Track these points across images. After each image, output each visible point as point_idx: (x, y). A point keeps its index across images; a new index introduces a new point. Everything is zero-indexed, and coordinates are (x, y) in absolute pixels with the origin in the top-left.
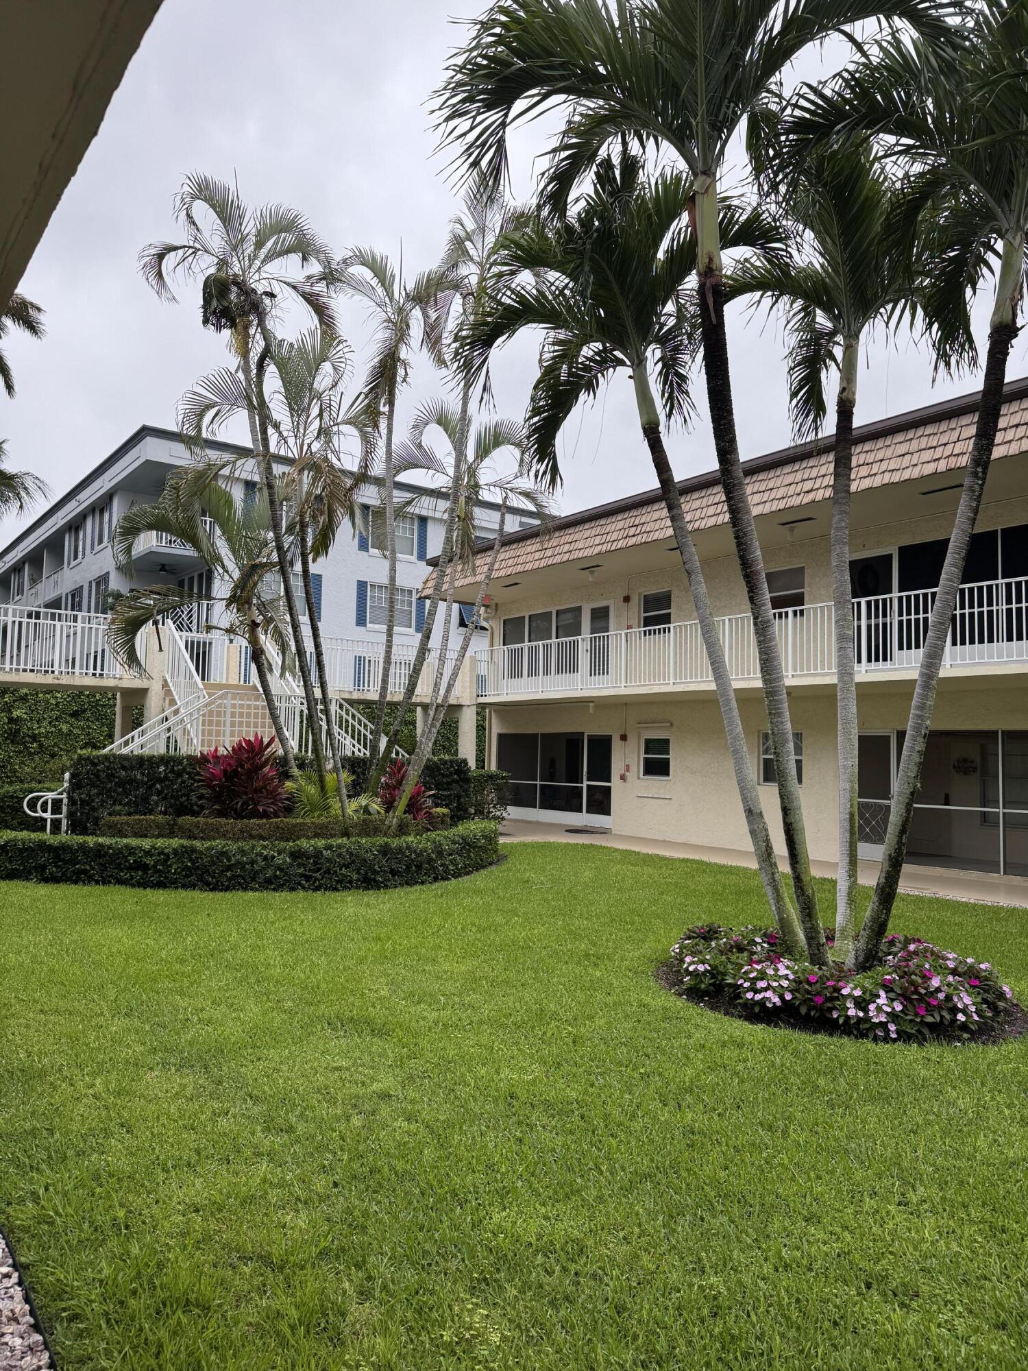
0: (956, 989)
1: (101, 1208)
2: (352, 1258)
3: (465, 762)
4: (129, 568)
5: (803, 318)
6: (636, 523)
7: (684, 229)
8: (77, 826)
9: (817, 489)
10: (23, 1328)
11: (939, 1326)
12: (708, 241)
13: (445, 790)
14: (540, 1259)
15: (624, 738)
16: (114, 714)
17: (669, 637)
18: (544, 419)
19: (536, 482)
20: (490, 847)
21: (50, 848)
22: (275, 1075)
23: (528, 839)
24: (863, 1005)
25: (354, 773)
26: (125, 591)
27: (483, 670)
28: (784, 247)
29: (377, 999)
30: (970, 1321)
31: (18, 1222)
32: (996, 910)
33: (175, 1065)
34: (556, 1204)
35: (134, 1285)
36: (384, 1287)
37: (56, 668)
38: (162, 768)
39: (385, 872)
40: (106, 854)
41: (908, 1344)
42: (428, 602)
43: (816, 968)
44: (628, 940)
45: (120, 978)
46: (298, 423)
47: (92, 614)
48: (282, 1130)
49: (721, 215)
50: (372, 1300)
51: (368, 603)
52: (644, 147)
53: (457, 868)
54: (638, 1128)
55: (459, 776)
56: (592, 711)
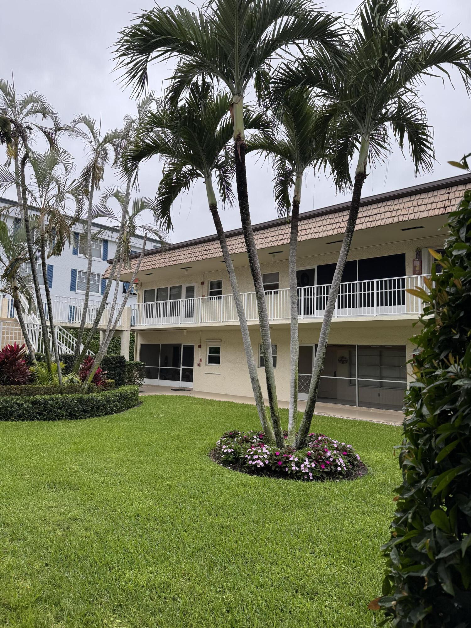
0: (337, 456)
2: (53, 601)
3: (123, 357)
5: (280, 163)
6: (207, 249)
7: (229, 118)
11: (326, 606)
12: (239, 125)
13: (113, 371)
14: (148, 592)
15: (200, 346)
17: (221, 301)
18: (165, 198)
19: (160, 227)
20: (134, 398)
22: (18, 512)
23: (153, 394)
24: (299, 465)
25: (66, 363)
27: (134, 314)
28: (271, 131)
29: (73, 472)
30: (339, 603)
32: (354, 422)
34: (157, 566)
36: (69, 614)
39: (80, 411)
41: (313, 616)
42: (107, 281)
43: (279, 449)
44: (198, 439)
46: (43, 191)
48: (20, 540)
49: (245, 114)
50: (63, 621)
51: (77, 280)
52: (212, 80)
53: (117, 409)
54: (197, 527)
55: (120, 364)
56: (185, 334)
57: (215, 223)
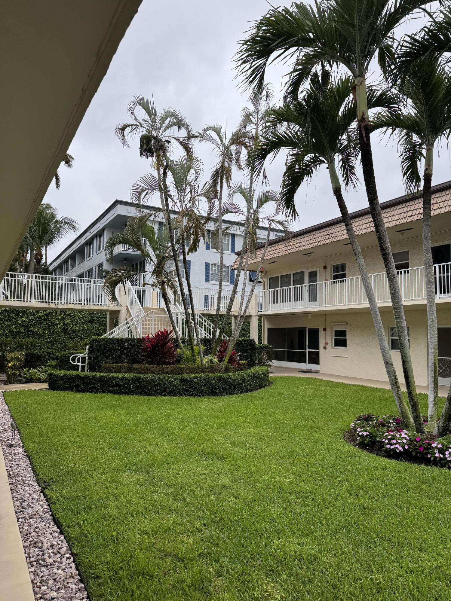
1: (106, 531)
2: (213, 558)
3: (253, 340)
4: (112, 260)
5: (406, 139)
6: (329, 233)
7: (351, 101)
8: (92, 368)
9: (414, 215)
10: (76, 581)
12: (362, 106)
13: (245, 353)
14: (296, 562)
15: (325, 330)
16: (106, 321)
17: (345, 284)
18: (288, 189)
19: (286, 218)
20: (265, 378)
21: (81, 378)
22: (177, 476)
23: (282, 375)
24: (443, 452)
25: (205, 345)
26: (110, 270)
27: (261, 300)
28: (397, 106)
29: (219, 444)
31: (73, 535)
33: (134, 471)
34: (303, 538)
35: (121, 565)
36: (228, 571)
37: (83, 302)
38: (126, 344)
39: (220, 389)
40: (104, 380)
42: (236, 271)
43: (419, 434)
44: (330, 421)
45: (111, 433)
46: (181, 196)
47: (97, 279)
48: (180, 500)
49: (368, 94)
50: (223, 577)
51: (210, 272)
52: (331, 67)
53: (251, 387)
54: (339, 505)
55: (251, 347)
56: (310, 318)
57: (340, 207)
